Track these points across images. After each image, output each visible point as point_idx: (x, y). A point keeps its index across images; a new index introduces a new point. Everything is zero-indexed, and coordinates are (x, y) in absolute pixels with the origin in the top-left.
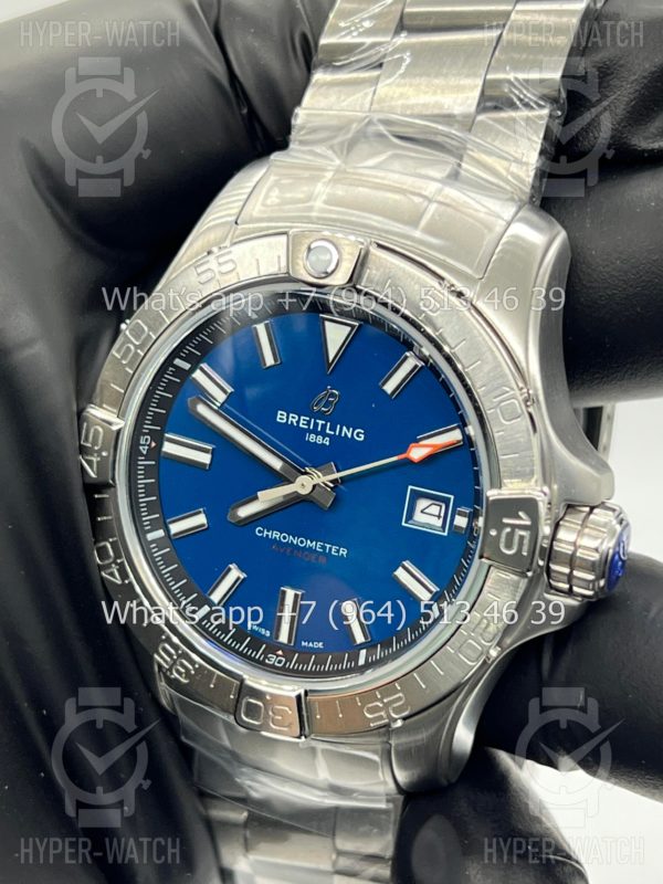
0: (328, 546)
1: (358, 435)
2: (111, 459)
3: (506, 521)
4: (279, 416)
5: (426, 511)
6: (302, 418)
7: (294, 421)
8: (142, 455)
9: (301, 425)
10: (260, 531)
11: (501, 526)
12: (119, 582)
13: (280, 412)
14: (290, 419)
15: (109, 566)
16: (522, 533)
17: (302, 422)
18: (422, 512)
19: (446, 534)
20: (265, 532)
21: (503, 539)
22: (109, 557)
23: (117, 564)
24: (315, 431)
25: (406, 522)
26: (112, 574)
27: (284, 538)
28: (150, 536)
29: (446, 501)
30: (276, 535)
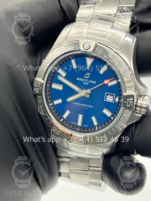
0: (88, 106)
1: (94, 82)
2: (41, 89)
3: (128, 100)
4: (77, 79)
5: (109, 98)
6: (82, 79)
7: (80, 80)
8: (48, 88)
9: (82, 81)
10: (73, 103)
11: (127, 101)
12: (44, 115)
13: (77, 78)
14: (80, 79)
15: (41, 111)
16: (131, 102)
17: (82, 80)
18: (108, 98)
19: (114, 102)
20: (75, 103)
21: (127, 103)
22: (41, 109)
23: (43, 111)
24: (85, 82)
25: (105, 100)
26: (42, 113)
27: (79, 104)
28: (50, 105)
29: (114, 96)
30: (77, 103)
